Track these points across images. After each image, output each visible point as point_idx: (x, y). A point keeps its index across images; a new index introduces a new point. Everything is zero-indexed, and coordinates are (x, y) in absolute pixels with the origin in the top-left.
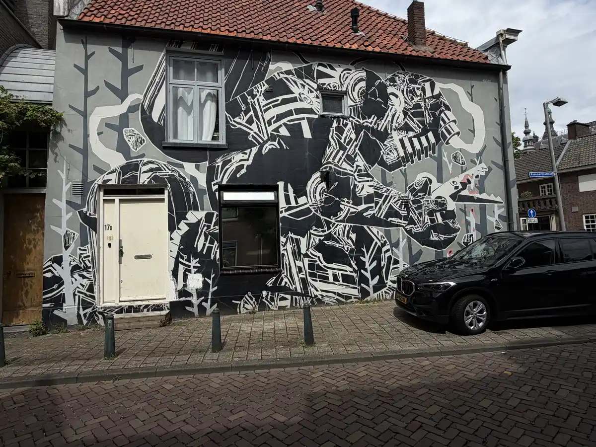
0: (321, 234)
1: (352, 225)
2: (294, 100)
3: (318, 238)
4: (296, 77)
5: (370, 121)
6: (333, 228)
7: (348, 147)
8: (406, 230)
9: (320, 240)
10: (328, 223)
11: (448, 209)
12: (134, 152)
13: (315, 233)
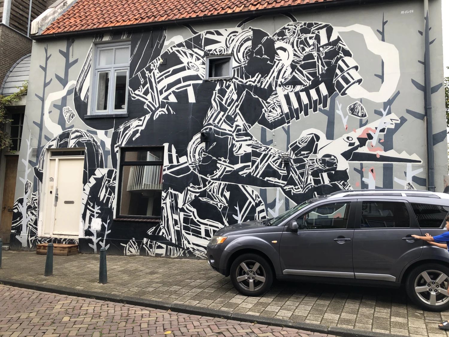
0: (197, 190)
1: (227, 183)
2: (183, 69)
3: (194, 194)
4: (186, 48)
5: (253, 79)
6: (208, 186)
7: (229, 108)
8: (284, 190)
9: (195, 196)
10: (205, 181)
11: (338, 169)
12: (68, 124)
13: (192, 189)
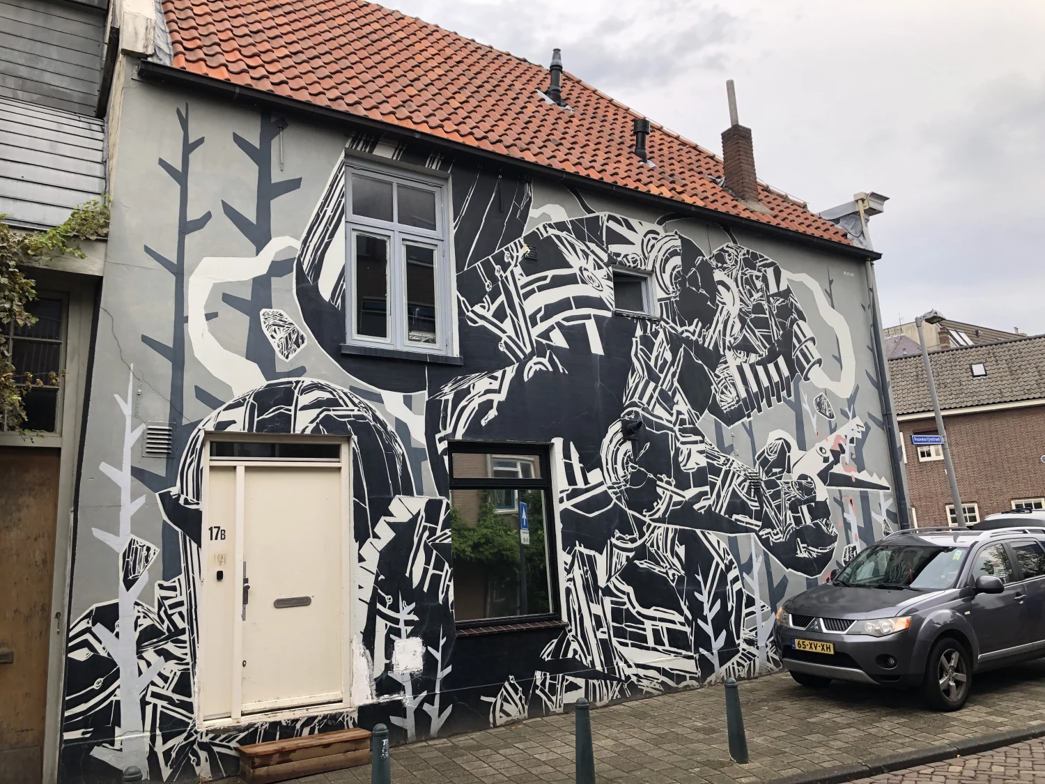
0: (630, 545)
1: (678, 527)
2: (571, 280)
3: (625, 554)
4: (574, 236)
5: (691, 329)
6: (647, 534)
7: (662, 376)
8: (760, 537)
9: (628, 557)
10: (640, 524)
11: (818, 499)
12: (283, 363)
13: (619, 543)
